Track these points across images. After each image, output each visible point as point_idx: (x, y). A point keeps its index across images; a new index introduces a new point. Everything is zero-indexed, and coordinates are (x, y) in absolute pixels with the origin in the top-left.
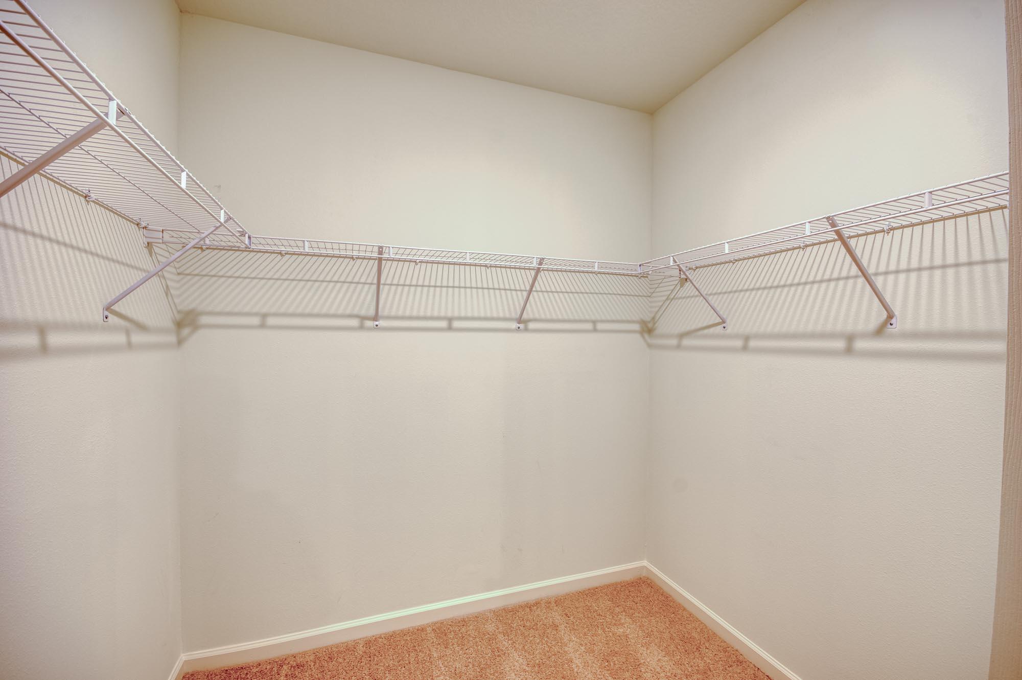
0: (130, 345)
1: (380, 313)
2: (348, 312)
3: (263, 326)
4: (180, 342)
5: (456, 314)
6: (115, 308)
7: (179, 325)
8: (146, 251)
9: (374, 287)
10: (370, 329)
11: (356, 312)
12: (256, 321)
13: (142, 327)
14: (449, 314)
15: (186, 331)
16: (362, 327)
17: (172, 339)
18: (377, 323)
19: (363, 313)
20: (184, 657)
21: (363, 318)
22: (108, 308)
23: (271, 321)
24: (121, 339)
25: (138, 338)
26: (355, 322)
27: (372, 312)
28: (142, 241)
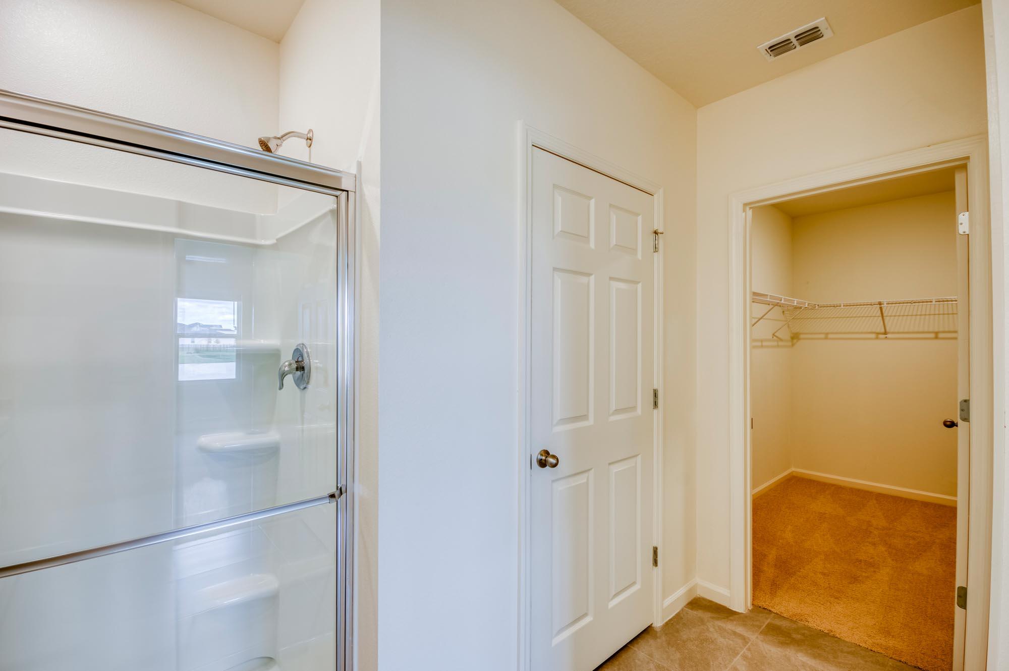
0: (778, 346)
1: (888, 330)
2: (869, 331)
3: (826, 338)
4: (793, 345)
5: (941, 329)
6: (775, 334)
7: (792, 338)
8: (782, 314)
9: (881, 318)
10: (882, 339)
11: (874, 331)
12: (823, 336)
13: (781, 340)
14: (936, 330)
15: (795, 341)
16: (877, 338)
17: (790, 344)
18: (886, 336)
19: (878, 331)
20: (793, 469)
21: (878, 334)
22: (773, 335)
23: (830, 336)
24: (775, 344)
25: (780, 343)
26: (873, 336)
27: (883, 330)
28: (782, 311)
